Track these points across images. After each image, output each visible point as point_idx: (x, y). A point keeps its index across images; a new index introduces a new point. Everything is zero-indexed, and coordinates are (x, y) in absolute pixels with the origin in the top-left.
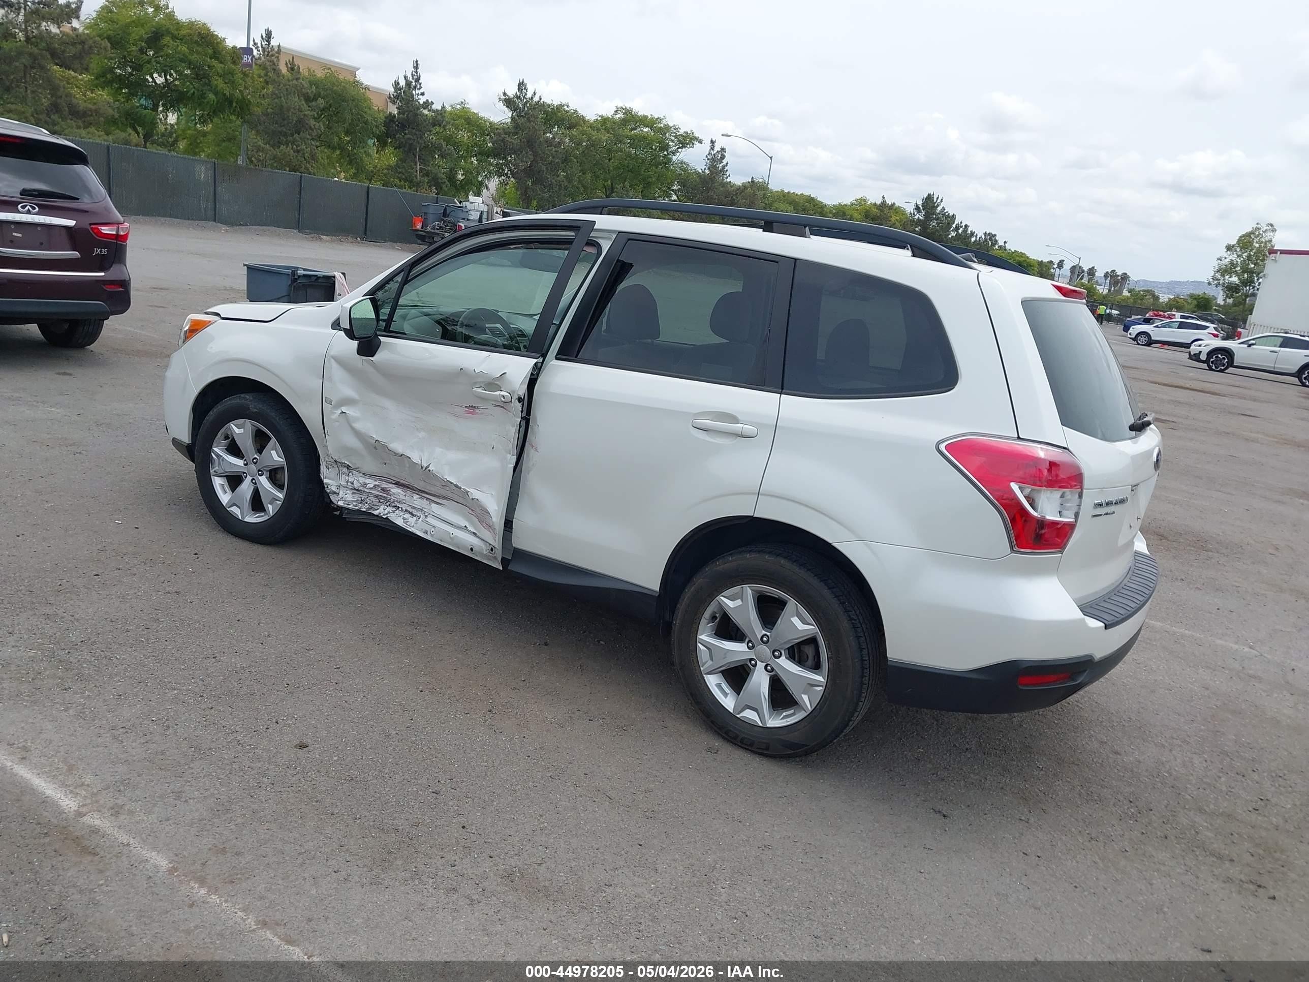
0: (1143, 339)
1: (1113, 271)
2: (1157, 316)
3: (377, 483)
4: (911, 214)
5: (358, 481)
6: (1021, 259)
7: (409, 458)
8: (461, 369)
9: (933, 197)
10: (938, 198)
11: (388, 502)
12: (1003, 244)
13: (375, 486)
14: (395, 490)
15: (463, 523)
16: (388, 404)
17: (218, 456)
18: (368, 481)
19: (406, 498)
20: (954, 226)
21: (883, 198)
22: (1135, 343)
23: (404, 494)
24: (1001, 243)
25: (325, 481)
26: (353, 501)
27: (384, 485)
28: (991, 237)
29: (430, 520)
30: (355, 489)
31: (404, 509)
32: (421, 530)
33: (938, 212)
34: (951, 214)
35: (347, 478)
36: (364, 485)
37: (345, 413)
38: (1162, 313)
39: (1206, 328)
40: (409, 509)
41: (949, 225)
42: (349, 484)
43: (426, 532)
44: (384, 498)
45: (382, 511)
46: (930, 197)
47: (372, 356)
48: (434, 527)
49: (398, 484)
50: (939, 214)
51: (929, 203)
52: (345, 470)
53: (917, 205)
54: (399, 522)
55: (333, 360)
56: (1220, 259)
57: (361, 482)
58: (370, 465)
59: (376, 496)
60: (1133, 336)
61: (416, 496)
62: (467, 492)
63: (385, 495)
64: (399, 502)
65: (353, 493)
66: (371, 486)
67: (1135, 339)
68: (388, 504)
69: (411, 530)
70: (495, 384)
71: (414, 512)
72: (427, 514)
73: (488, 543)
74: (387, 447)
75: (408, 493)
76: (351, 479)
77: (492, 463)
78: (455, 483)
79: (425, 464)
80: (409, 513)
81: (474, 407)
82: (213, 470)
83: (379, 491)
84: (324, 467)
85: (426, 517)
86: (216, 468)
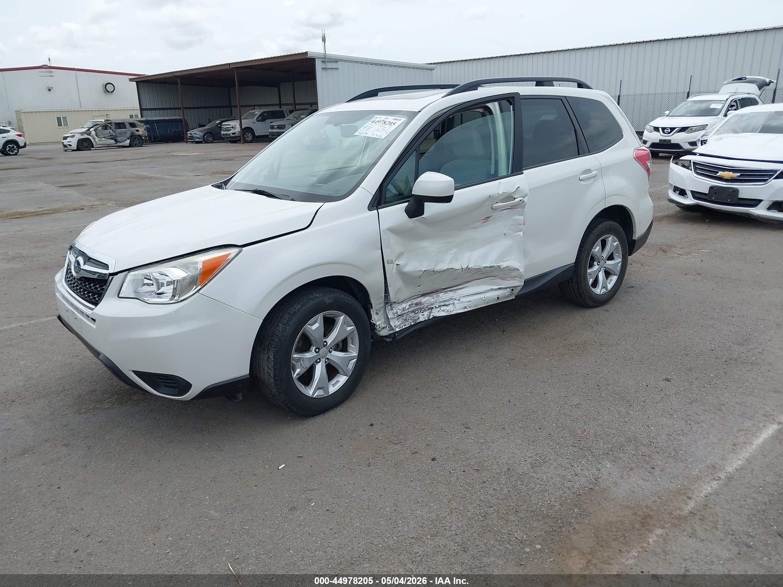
3: (409, 303)
5: (399, 309)
7: (452, 269)
8: (489, 196)
11: (422, 310)
13: (410, 305)
14: (424, 300)
15: (489, 288)
18: (404, 305)
19: (435, 299)
23: (432, 298)
25: (377, 324)
27: (415, 301)
29: (462, 300)
30: (399, 316)
31: (437, 306)
32: (461, 308)
36: (404, 309)
37: (399, 264)
40: (442, 304)
42: (395, 314)
43: (466, 307)
44: (419, 309)
45: (423, 317)
47: (423, 214)
48: (470, 301)
49: (424, 295)
55: (387, 233)
57: (400, 309)
58: (406, 294)
59: (413, 311)
61: (441, 295)
62: (499, 267)
63: (419, 307)
64: (432, 304)
65: (398, 319)
66: (408, 307)
68: (422, 311)
69: (454, 313)
70: (509, 197)
71: (447, 303)
72: (458, 298)
73: (510, 288)
74: (434, 271)
75: (435, 295)
76: (395, 311)
77: (505, 243)
78: (489, 266)
79: (465, 267)
80: (443, 306)
81: (488, 217)
82: (295, 375)
83: (413, 307)
84: (375, 314)
85: (459, 300)
86: (298, 371)
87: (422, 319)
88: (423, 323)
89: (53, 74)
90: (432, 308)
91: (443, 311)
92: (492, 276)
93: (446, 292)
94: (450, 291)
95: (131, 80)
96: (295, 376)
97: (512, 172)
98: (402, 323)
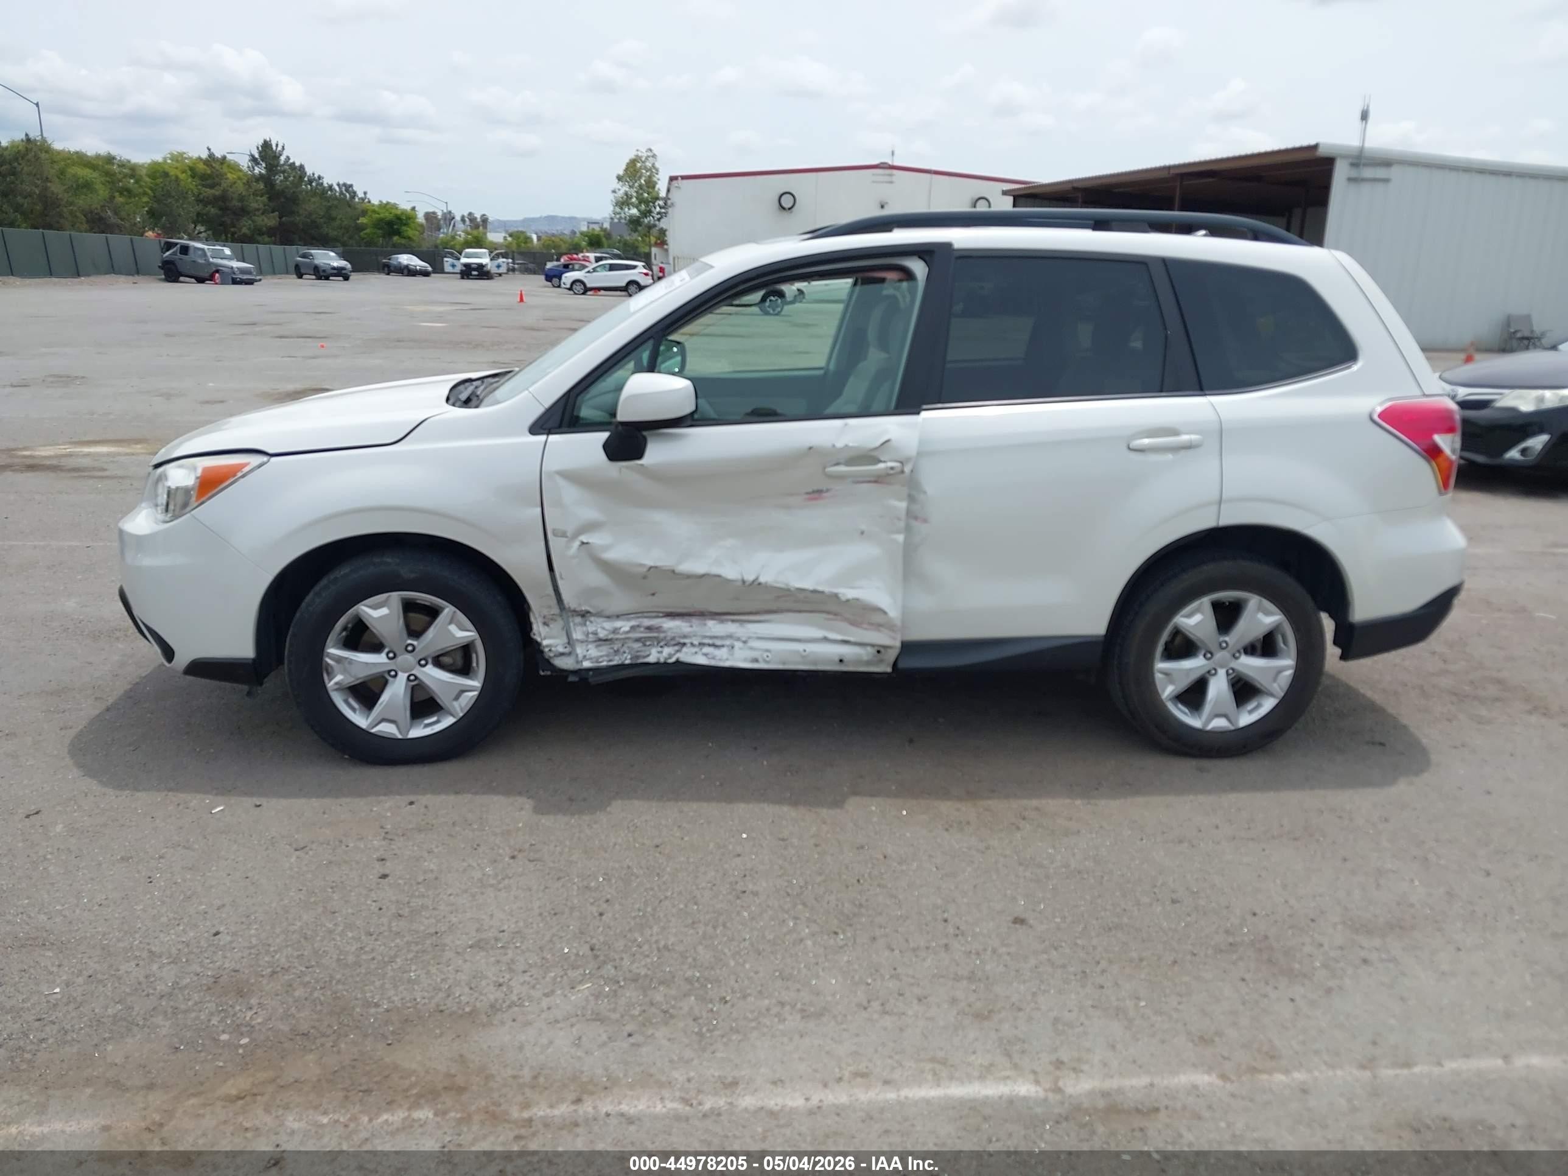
0: (578, 288)
1: (470, 214)
2: (571, 259)
3: (633, 623)
4: (249, 167)
5: (603, 628)
6: (399, 212)
7: (719, 576)
8: (810, 448)
9: (271, 145)
10: (277, 145)
11: (662, 642)
12: (363, 196)
13: (633, 628)
14: (669, 624)
15: (819, 633)
16: (659, 517)
17: (339, 660)
18: (618, 624)
19: (695, 628)
20: (306, 179)
21: (209, 149)
22: (572, 292)
23: (688, 624)
24: (361, 195)
25: (545, 643)
26: (601, 656)
27: (647, 622)
28: (348, 187)
29: (752, 644)
30: (600, 640)
31: (696, 642)
32: (745, 660)
33: (282, 162)
34: (297, 164)
35: (585, 629)
36: (615, 631)
37: (587, 543)
38: (575, 256)
39: (634, 267)
40: (706, 641)
41: (301, 178)
42: (590, 636)
43: (756, 660)
44: (654, 636)
45: (654, 656)
46: (266, 145)
47: (641, 458)
48: (768, 651)
49: (671, 615)
50: (283, 165)
51: (268, 153)
52: (578, 620)
53: (252, 156)
54: (701, 660)
55: (558, 479)
56: (614, 192)
57: (607, 628)
58: (621, 601)
59: (638, 640)
60: (568, 286)
62: (836, 596)
63: (655, 635)
64: (685, 637)
65: (597, 646)
66: (627, 629)
67: (570, 289)
68: (662, 644)
69: (727, 664)
70: (868, 457)
71: (718, 642)
72: (744, 639)
73: (873, 646)
74: (673, 571)
75: (695, 621)
76: (591, 628)
77: (866, 551)
78: (811, 588)
79: (749, 578)
80: (709, 645)
81: (820, 492)
82: (332, 683)
83: (642, 632)
84: (540, 625)
85: (745, 642)
86: (339, 678)
87: (652, 659)
88: (651, 667)
89: (894, 179)
90: (684, 644)
91: (706, 655)
92: (828, 613)
93: (722, 622)
94: (733, 621)
95: (1005, 193)
96: (330, 685)
97: (897, 407)
98: (607, 656)
